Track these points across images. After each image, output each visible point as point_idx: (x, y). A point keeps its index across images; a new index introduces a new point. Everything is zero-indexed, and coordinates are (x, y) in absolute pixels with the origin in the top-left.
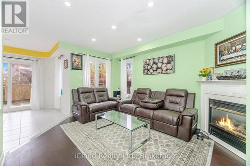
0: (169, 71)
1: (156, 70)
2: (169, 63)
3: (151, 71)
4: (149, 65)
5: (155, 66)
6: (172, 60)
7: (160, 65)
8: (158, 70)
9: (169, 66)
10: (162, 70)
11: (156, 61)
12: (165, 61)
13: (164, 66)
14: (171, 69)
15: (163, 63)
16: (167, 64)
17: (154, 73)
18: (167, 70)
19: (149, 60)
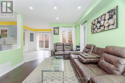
0: (111, 27)
1: (100, 28)
2: (111, 18)
3: (96, 30)
4: (94, 25)
5: (99, 25)
6: (115, 14)
7: (102, 22)
8: (101, 27)
9: (111, 21)
10: (104, 27)
11: (100, 20)
12: (107, 17)
13: (105, 22)
14: (113, 24)
15: (105, 20)
16: (109, 20)
17: (98, 31)
18: (109, 26)
19: (95, 20)
